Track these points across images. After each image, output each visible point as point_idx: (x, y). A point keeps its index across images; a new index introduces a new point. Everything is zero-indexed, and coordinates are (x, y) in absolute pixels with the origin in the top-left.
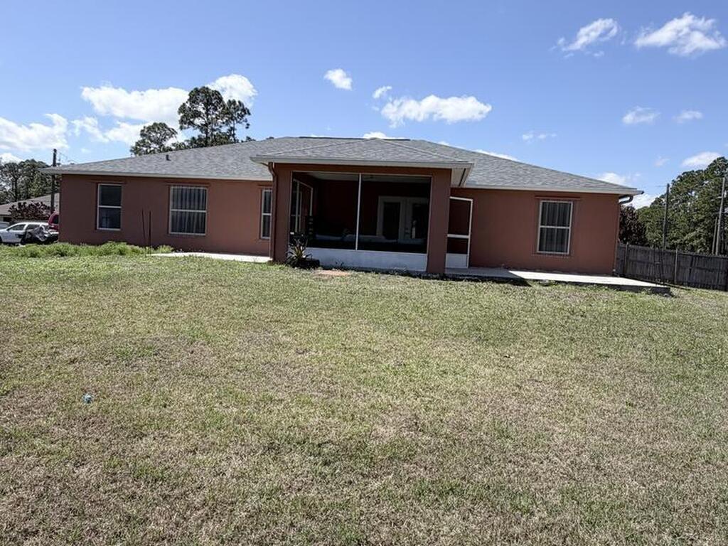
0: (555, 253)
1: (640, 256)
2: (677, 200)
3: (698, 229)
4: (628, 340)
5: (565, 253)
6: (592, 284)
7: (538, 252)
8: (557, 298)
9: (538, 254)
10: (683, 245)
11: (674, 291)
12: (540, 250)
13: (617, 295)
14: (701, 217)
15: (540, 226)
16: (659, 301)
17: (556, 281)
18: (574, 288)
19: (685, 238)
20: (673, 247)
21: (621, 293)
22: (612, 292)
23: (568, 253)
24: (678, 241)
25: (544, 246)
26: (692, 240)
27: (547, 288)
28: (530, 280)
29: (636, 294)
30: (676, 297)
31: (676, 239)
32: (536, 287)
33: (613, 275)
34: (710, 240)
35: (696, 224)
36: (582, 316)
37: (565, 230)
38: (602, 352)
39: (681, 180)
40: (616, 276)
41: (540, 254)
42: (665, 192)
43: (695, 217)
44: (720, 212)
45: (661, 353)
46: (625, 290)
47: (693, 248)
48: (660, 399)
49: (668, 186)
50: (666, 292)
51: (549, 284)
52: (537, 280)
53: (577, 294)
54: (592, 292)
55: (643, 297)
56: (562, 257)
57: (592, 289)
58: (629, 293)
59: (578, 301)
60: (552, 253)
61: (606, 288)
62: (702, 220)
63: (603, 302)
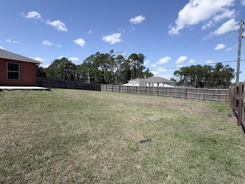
0: (14, 80)
1: (44, 81)
2: (55, 67)
3: (60, 74)
4: (36, 104)
5: (18, 80)
6: (28, 89)
7: (7, 79)
8: (13, 94)
9: (7, 80)
10: (57, 78)
11: (52, 89)
12: (8, 79)
13: (35, 92)
14: (61, 71)
15: (7, 71)
16: (47, 92)
17: (14, 89)
18: (21, 91)
19: (57, 76)
20: (55, 78)
21: (37, 91)
22: (34, 91)
23: (19, 80)
24: (56, 77)
25: (10, 77)
26: (59, 77)
27: (10, 91)
28: (3, 89)
29: (41, 91)
30: (52, 91)
31: (55, 77)
32: (6, 91)
33: (35, 86)
34: (63, 77)
35: (59, 73)
36: (22, 99)
37: (17, 72)
38: (26, 109)
39: (55, 61)
40: (36, 87)
41: (8, 80)
42: (51, 64)
43: (59, 71)
44: (64, 70)
45: (45, 106)
46: (38, 90)
47: (59, 79)
48: (42, 119)
49: (52, 62)
50: (49, 90)
51: (11, 90)
52: (6, 89)
53: (22, 92)
54: (27, 92)
55: (43, 92)
56: (17, 81)
57: (27, 91)
58: (39, 91)
59: (21, 95)
60: (13, 80)
61: (32, 90)
62: (61, 72)
63: (30, 94)
